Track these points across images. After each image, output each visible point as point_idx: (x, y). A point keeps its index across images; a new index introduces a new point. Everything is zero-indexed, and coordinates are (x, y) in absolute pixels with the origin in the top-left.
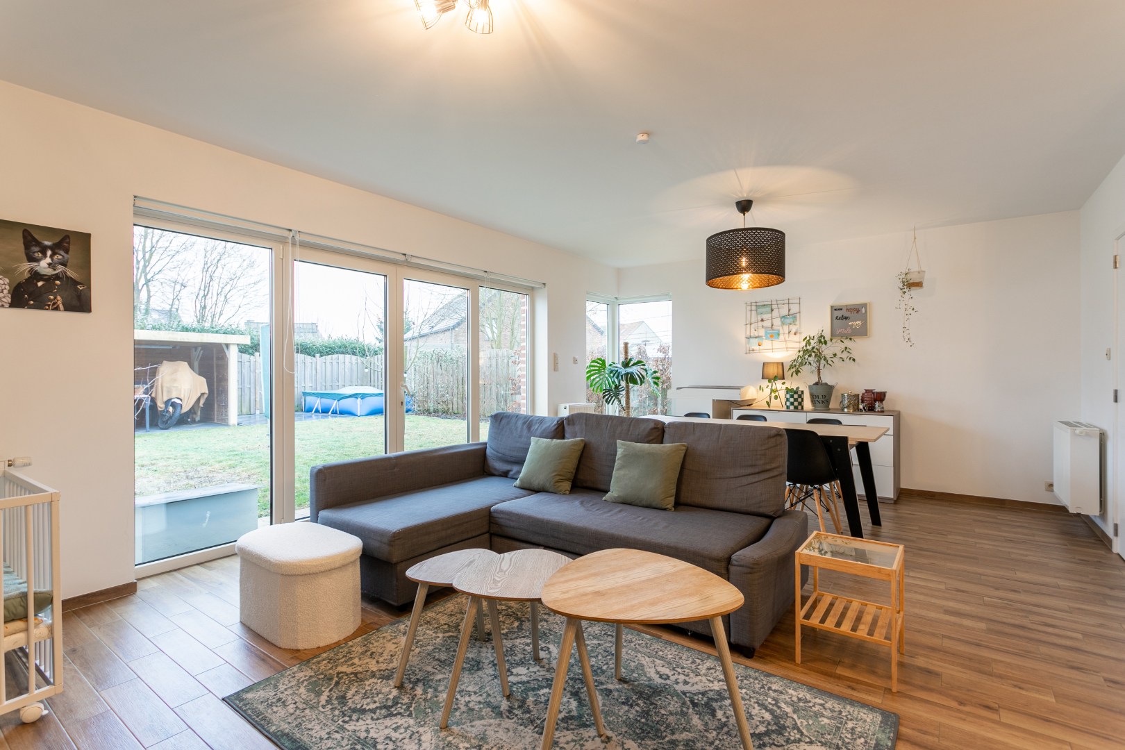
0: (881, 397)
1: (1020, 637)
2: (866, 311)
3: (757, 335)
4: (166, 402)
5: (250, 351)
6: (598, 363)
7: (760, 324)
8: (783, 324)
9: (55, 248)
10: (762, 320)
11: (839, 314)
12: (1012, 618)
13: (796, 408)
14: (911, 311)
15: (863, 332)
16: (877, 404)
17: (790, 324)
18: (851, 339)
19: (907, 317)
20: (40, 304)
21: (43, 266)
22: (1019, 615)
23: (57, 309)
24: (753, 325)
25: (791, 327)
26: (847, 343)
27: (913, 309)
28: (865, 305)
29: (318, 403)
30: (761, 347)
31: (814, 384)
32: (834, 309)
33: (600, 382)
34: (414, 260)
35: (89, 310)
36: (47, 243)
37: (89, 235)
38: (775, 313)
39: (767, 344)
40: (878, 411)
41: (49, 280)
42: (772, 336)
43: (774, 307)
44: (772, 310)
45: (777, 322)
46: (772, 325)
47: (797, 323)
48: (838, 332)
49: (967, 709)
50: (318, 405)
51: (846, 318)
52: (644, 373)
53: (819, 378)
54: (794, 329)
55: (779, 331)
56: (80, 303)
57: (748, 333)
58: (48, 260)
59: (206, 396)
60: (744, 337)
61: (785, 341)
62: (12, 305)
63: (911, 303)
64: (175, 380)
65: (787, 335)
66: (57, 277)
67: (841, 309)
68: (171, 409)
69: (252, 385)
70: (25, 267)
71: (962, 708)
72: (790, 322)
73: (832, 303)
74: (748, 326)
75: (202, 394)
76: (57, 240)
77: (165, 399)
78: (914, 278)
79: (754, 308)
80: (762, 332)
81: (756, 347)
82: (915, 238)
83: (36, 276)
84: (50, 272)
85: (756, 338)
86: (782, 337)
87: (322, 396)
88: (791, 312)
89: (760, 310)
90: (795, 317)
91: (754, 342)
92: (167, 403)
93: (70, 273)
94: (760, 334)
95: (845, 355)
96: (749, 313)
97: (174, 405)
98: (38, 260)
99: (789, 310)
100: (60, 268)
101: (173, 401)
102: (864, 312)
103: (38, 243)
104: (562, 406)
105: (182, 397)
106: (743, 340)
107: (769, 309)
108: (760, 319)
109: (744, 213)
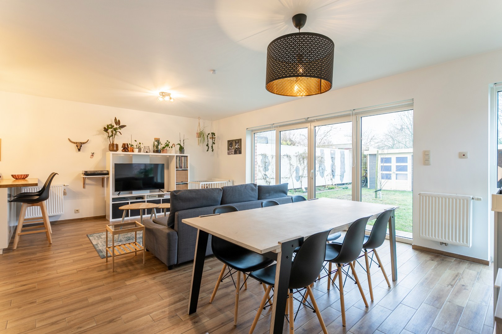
1: (72, 304)
12: (76, 315)
22: (72, 320)
23: (238, 154)
36: (237, 142)
41: (237, 148)
49: (86, 268)
56: (240, 152)
58: (237, 145)
71: (87, 267)
109: (299, 29)
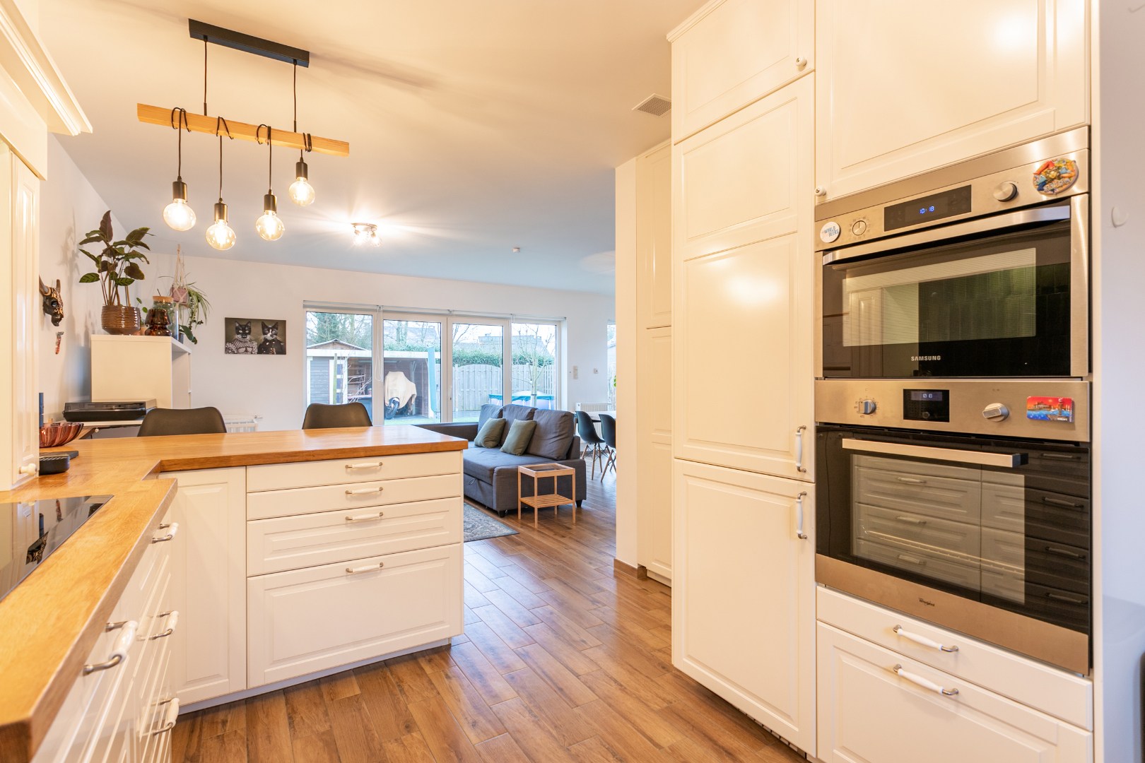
9: (273, 328)
20: (268, 353)
21: (269, 336)
23: (273, 354)
34: (455, 313)
35: (285, 354)
36: (270, 326)
37: (285, 321)
41: (270, 342)
56: (282, 351)
58: (270, 333)
59: (415, 396)
62: (258, 353)
66: (273, 340)
68: (392, 405)
70: (263, 337)
75: (413, 395)
76: (273, 324)
83: (266, 340)
84: (271, 338)
92: (390, 401)
93: (279, 338)
97: (394, 402)
98: (266, 334)
100: (275, 336)
103: (267, 327)
104: (577, 404)
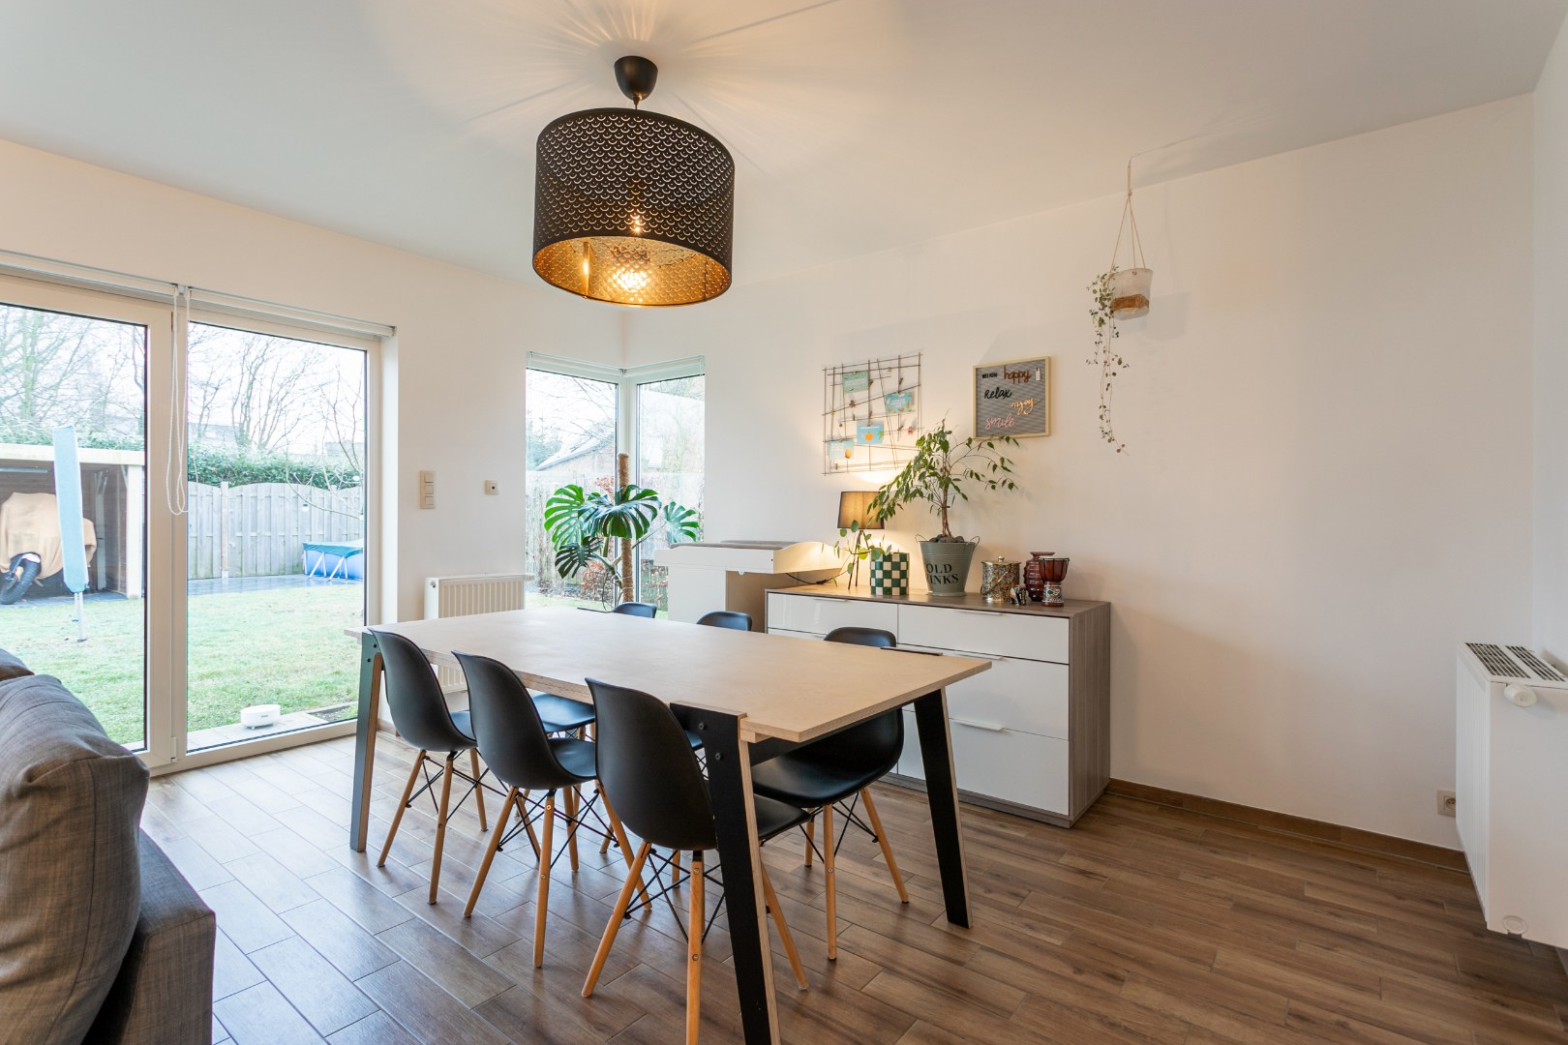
0: (1054, 570)
2: (1042, 376)
3: (843, 436)
4: (12, 559)
5: (215, 479)
6: (570, 495)
7: (849, 412)
8: (889, 410)
10: (853, 404)
11: (990, 384)
13: (887, 592)
14: (1114, 367)
15: (1036, 423)
16: (1048, 587)
17: (902, 410)
18: (1008, 439)
19: (1107, 380)
24: (837, 414)
25: (904, 416)
26: (1002, 449)
27: (1120, 362)
28: (1040, 364)
29: (320, 561)
30: (850, 461)
31: (932, 540)
32: (982, 375)
33: (571, 530)
38: (876, 388)
39: (861, 454)
40: (1051, 605)
42: (869, 437)
43: (874, 374)
44: (870, 382)
45: (879, 407)
46: (870, 414)
47: (915, 407)
48: (989, 424)
50: (321, 563)
51: (1005, 394)
52: (648, 515)
53: (946, 525)
54: (908, 419)
55: (882, 426)
57: (828, 433)
60: (822, 438)
61: (893, 447)
63: (1118, 347)
64: (29, 524)
65: (896, 435)
67: (995, 375)
68: (20, 571)
69: (216, 534)
72: (900, 406)
73: (977, 363)
74: (829, 416)
75: (87, 547)
77: (12, 554)
78: (1123, 287)
79: (838, 378)
80: (852, 429)
81: (842, 462)
82: (1130, 194)
85: (842, 440)
86: (886, 439)
87: (326, 550)
88: (905, 385)
89: (848, 383)
90: (911, 396)
91: (838, 448)
92: (13, 561)
94: (849, 434)
95: (999, 476)
96: (830, 389)
99: (901, 381)
101: (24, 557)
102: (1038, 379)
104: (430, 580)
105: (40, 551)
106: (820, 446)
107: (865, 381)
108: (848, 401)
109: (636, 100)
